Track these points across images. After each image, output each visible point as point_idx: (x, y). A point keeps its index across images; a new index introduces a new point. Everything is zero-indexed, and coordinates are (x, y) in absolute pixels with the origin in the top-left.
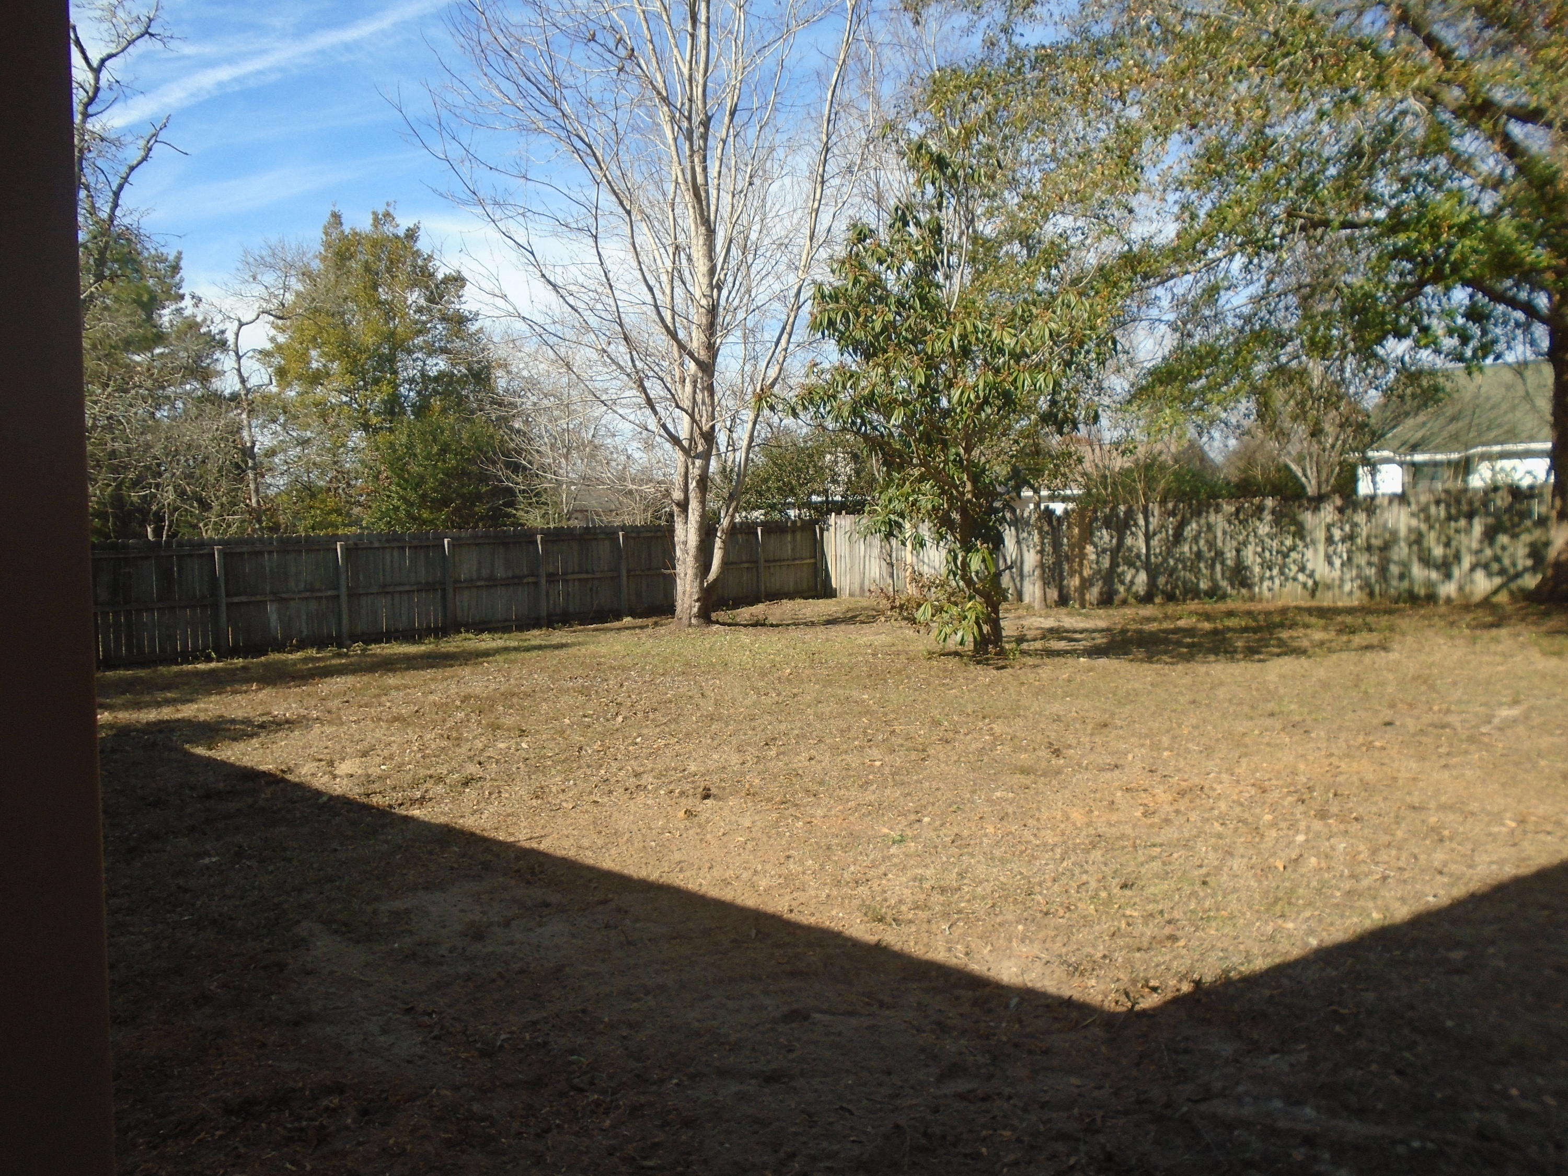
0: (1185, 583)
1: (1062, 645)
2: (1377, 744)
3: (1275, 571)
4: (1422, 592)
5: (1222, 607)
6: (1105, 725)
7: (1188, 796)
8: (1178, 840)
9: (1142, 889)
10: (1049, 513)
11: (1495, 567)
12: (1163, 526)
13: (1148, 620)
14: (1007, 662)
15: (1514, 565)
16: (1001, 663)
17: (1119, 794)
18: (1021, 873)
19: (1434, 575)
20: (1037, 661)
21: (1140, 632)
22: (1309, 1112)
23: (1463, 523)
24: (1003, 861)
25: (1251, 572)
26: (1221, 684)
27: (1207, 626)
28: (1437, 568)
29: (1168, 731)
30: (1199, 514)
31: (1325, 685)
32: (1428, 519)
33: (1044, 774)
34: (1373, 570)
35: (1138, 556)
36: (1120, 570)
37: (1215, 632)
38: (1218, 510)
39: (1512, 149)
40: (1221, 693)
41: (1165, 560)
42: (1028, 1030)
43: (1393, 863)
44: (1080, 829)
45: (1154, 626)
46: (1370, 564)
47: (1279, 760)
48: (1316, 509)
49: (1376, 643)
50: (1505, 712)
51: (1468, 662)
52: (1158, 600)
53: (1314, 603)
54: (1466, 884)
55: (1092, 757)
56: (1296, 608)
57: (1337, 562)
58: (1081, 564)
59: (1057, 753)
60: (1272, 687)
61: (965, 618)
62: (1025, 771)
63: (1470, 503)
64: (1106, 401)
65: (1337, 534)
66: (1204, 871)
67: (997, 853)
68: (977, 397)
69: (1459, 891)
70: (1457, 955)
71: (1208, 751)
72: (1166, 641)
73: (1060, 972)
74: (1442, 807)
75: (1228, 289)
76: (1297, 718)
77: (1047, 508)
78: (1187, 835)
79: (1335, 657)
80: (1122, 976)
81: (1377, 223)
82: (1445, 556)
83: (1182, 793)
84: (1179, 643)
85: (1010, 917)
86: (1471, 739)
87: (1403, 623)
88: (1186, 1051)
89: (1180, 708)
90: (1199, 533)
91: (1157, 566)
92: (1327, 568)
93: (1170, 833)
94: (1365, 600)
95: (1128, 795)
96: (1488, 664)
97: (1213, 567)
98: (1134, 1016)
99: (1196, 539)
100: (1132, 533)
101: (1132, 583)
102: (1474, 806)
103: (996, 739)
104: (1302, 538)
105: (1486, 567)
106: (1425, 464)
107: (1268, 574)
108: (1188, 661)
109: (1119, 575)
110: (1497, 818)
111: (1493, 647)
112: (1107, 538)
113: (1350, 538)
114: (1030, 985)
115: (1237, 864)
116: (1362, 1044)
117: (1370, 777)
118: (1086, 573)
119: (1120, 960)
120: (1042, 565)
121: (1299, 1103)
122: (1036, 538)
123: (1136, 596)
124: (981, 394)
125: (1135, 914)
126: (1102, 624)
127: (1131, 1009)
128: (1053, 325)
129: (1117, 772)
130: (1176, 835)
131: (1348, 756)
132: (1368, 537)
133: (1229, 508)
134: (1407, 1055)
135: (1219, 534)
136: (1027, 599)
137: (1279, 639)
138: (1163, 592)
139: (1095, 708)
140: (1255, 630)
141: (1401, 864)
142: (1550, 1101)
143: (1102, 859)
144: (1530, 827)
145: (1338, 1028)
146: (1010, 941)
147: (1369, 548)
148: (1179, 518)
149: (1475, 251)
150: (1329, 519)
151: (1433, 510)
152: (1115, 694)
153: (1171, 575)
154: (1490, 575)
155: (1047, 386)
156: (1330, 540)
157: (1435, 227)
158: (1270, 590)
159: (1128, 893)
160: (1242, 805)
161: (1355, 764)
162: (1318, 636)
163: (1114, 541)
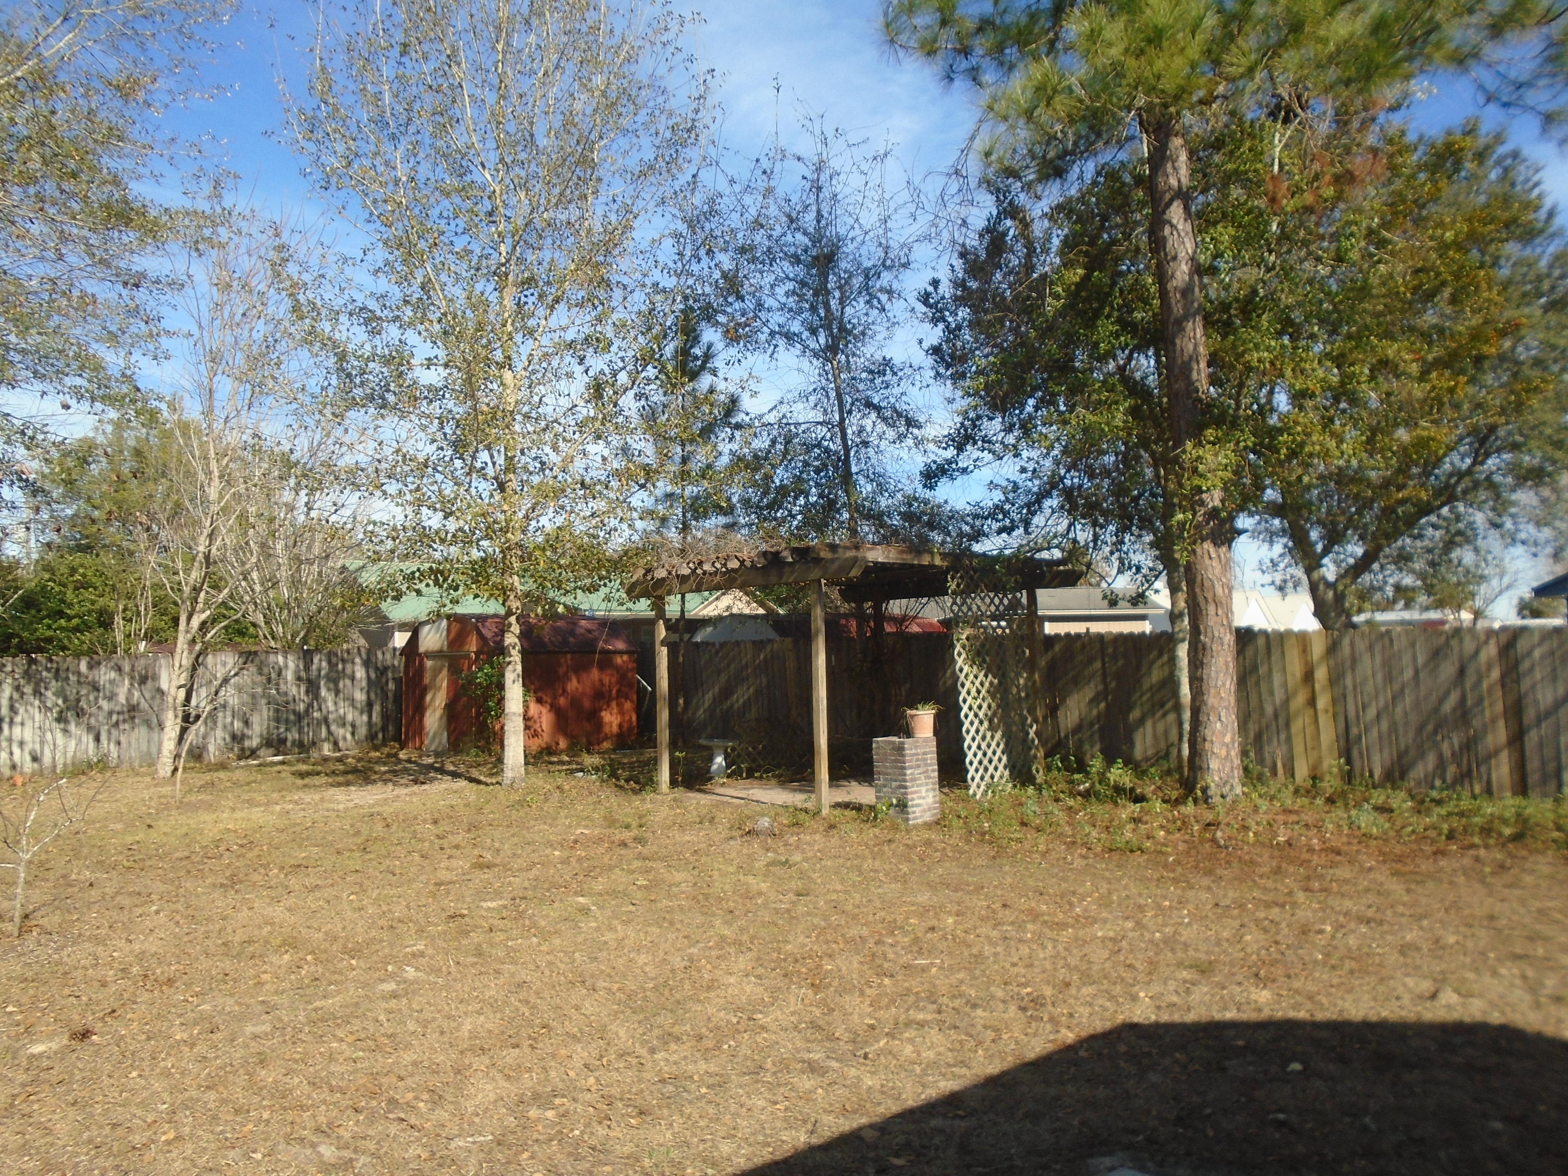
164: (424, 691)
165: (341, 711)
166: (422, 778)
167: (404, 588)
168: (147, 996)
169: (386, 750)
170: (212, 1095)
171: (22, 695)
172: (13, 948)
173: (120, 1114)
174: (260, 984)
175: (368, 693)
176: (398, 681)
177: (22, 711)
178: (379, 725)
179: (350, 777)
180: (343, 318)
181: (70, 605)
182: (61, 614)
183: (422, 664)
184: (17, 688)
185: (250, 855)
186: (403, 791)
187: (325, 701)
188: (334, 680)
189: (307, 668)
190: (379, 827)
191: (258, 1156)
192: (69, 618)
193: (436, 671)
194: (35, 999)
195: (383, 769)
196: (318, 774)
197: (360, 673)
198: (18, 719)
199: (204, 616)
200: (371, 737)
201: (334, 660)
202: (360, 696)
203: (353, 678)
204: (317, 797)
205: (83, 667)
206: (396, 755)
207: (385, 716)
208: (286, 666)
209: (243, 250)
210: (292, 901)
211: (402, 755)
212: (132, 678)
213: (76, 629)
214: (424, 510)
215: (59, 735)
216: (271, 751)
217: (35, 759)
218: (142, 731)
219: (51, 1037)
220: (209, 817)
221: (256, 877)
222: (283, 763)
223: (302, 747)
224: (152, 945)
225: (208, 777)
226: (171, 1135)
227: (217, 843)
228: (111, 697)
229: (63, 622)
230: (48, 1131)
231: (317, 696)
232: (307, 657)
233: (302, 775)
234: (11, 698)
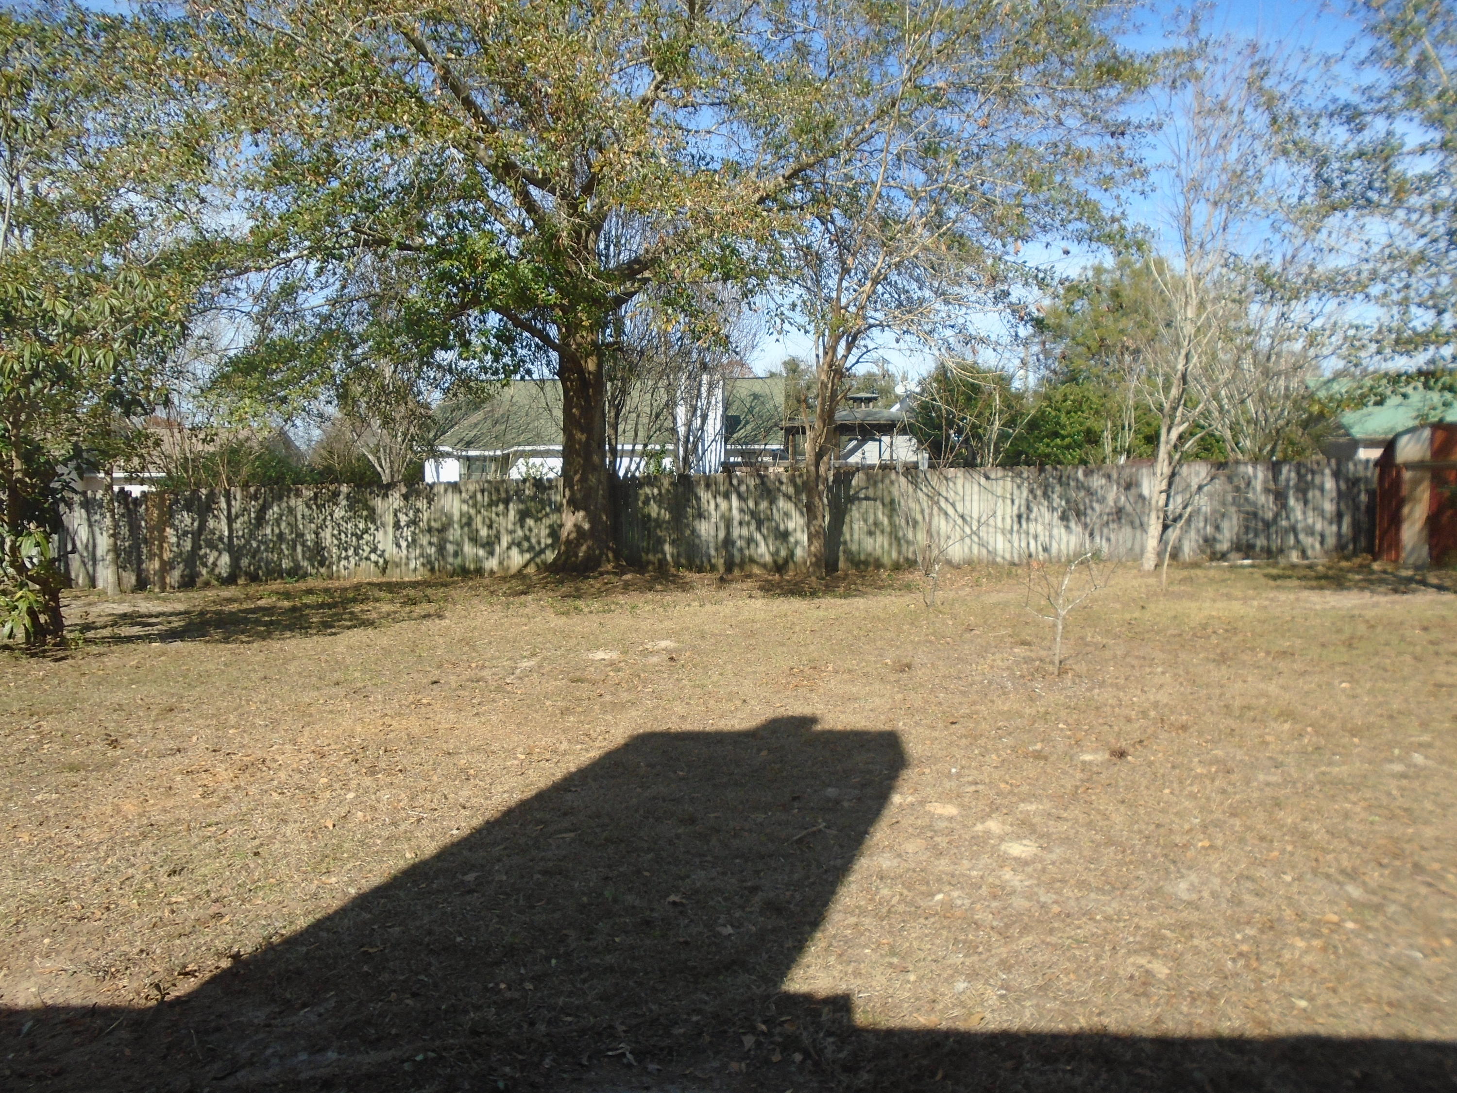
0: (268, 563)
1: (136, 630)
2: (424, 701)
3: (351, 552)
4: (472, 567)
5: (302, 585)
6: (171, 710)
7: (250, 770)
8: (235, 816)
9: (192, 872)
10: (124, 495)
11: (526, 545)
12: (245, 509)
13: (230, 600)
14: (68, 653)
15: (539, 543)
16: (61, 654)
17: (179, 778)
18: (56, 880)
19: (481, 552)
20: (102, 649)
21: (219, 613)
22: (332, 1055)
23: (501, 507)
24: (36, 870)
25: (329, 552)
26: (294, 658)
27: (286, 604)
28: (483, 546)
29: (236, 709)
30: (280, 499)
31: (387, 652)
32: (475, 505)
33: (97, 768)
34: (433, 549)
35: (221, 539)
36: (202, 552)
37: (294, 609)
38: (298, 494)
39: (530, 206)
40: (292, 668)
41: (248, 542)
42: (40, 1054)
43: (428, 805)
44: (132, 822)
45: (234, 607)
46: (430, 544)
47: (339, 725)
48: (386, 496)
49: (432, 612)
50: (526, 664)
51: (502, 625)
52: (241, 581)
53: (384, 580)
54: (483, 814)
55: (153, 743)
56: (369, 584)
57: (404, 544)
58: (161, 547)
59: (114, 743)
60: (340, 657)
61: (16, 607)
62: (73, 768)
63: (507, 491)
64: (186, 386)
65: (403, 519)
66: (257, 842)
67: (30, 862)
68: (23, 369)
69: (478, 821)
70: (470, 877)
71: (274, 724)
72: (246, 621)
73: (87, 979)
74: (472, 750)
75: (304, 290)
76: (360, 685)
77: (122, 490)
78: (244, 809)
79: (397, 626)
80: (157, 969)
81: (428, 248)
82: (488, 536)
83: (244, 769)
84: (258, 622)
85: (34, 932)
86: (499, 689)
87: (453, 593)
88: (218, 1029)
89: (250, 685)
90: (281, 515)
91: (240, 548)
92: (395, 550)
93: (229, 809)
94: (427, 575)
95: (188, 779)
96: (517, 624)
97: (294, 549)
98: (164, 1007)
99: (278, 522)
100: (215, 516)
101: (215, 564)
102: (496, 746)
103: (43, 737)
104: (374, 521)
105: (519, 545)
106: (477, 458)
107: (344, 554)
108: (264, 639)
109: (201, 558)
110: (511, 753)
111: (522, 611)
112: (188, 521)
113: (414, 522)
114: (50, 1002)
115: (289, 830)
116: (385, 977)
117: (416, 731)
118: (167, 555)
119: (158, 951)
120: (116, 550)
121: (323, 1050)
122: (108, 521)
123: (219, 578)
124: (27, 366)
125: (181, 899)
126: (180, 607)
127: (161, 1002)
128: (115, 302)
129: (178, 756)
130: (234, 812)
131: (400, 714)
132: (429, 520)
133: (308, 493)
134: (422, 977)
135: (299, 517)
136: (100, 585)
137: (352, 613)
138: (247, 574)
139: (163, 693)
140: (330, 606)
141: (434, 806)
142: (529, 986)
143: (152, 849)
144: (535, 757)
145: (366, 968)
146: (32, 958)
147: (430, 530)
148: (261, 501)
149: (502, 284)
150: (396, 506)
151: (479, 496)
152: (185, 677)
153: (254, 557)
154: (522, 552)
155: (107, 364)
156: (397, 525)
157: (473, 259)
158: (345, 568)
159: (176, 878)
160: (300, 772)
161: (404, 722)
162: (385, 608)
163: (196, 524)
164: (1401, 503)
165: (1310, 521)
166: (1402, 588)
167: (1388, 392)
168: (1166, 735)
169: (1357, 561)
170: (1237, 822)
171: (1035, 497)
172: (1056, 684)
173: (1159, 818)
174: (1265, 744)
175: (1338, 504)
176: (1371, 493)
177: (1035, 509)
178: (1350, 535)
179: (1323, 582)
180: (1324, 121)
181: (1063, 427)
182: (1056, 434)
183: (1398, 474)
184: (1031, 491)
185: (1235, 639)
186: (1382, 599)
187: (1293, 510)
188: (1303, 490)
189: (1275, 479)
190: (1362, 629)
191: (1288, 878)
192: (1063, 438)
193: (1416, 483)
194: (1078, 722)
195: (1357, 577)
196: (1290, 577)
197: (1329, 484)
198: (1033, 516)
199: (1182, 428)
200: (1340, 547)
201: (1303, 471)
202: (1329, 507)
203: (1322, 489)
204: (1292, 597)
205: (1080, 474)
206: (1368, 566)
207: (1355, 525)
208: (1255, 477)
209: (1218, 76)
210: (1281, 681)
211: (1376, 566)
212: (1118, 484)
213: (1068, 447)
214: (1413, 309)
215: (1063, 530)
216: (1240, 555)
217: (1045, 550)
218: (1127, 531)
219: (1095, 751)
220: (1194, 605)
221: (1244, 657)
222: (1252, 566)
223: (1269, 553)
224: (1163, 698)
225: (1185, 573)
226: (1207, 843)
227: (1204, 627)
228: (1102, 501)
229: (1058, 441)
230: (1106, 817)
231: (1284, 506)
232: (1275, 468)
233: (1275, 578)
234: (1027, 500)
